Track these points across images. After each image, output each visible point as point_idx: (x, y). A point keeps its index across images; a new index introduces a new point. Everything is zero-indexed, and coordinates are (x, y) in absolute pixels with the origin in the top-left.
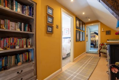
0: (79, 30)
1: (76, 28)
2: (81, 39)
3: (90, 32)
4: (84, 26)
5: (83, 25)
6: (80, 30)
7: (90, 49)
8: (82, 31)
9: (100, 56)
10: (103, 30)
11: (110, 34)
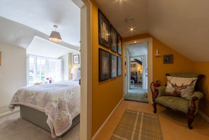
0: (109, 51)
1: (100, 44)
2: (114, 74)
3: (130, 57)
4: (120, 44)
5: (117, 42)
6: (112, 50)
7: (130, 89)
8: (117, 55)
9: (155, 112)
10: (157, 55)
11: (172, 63)
